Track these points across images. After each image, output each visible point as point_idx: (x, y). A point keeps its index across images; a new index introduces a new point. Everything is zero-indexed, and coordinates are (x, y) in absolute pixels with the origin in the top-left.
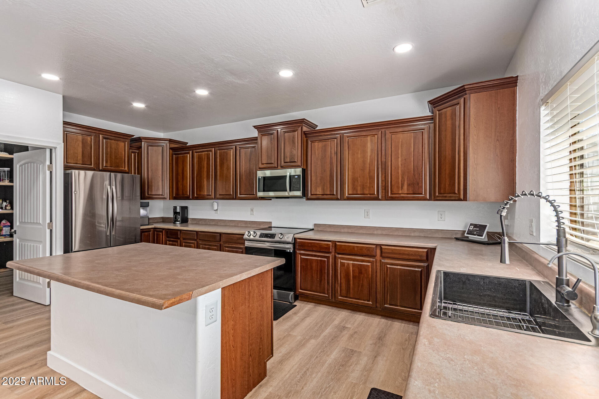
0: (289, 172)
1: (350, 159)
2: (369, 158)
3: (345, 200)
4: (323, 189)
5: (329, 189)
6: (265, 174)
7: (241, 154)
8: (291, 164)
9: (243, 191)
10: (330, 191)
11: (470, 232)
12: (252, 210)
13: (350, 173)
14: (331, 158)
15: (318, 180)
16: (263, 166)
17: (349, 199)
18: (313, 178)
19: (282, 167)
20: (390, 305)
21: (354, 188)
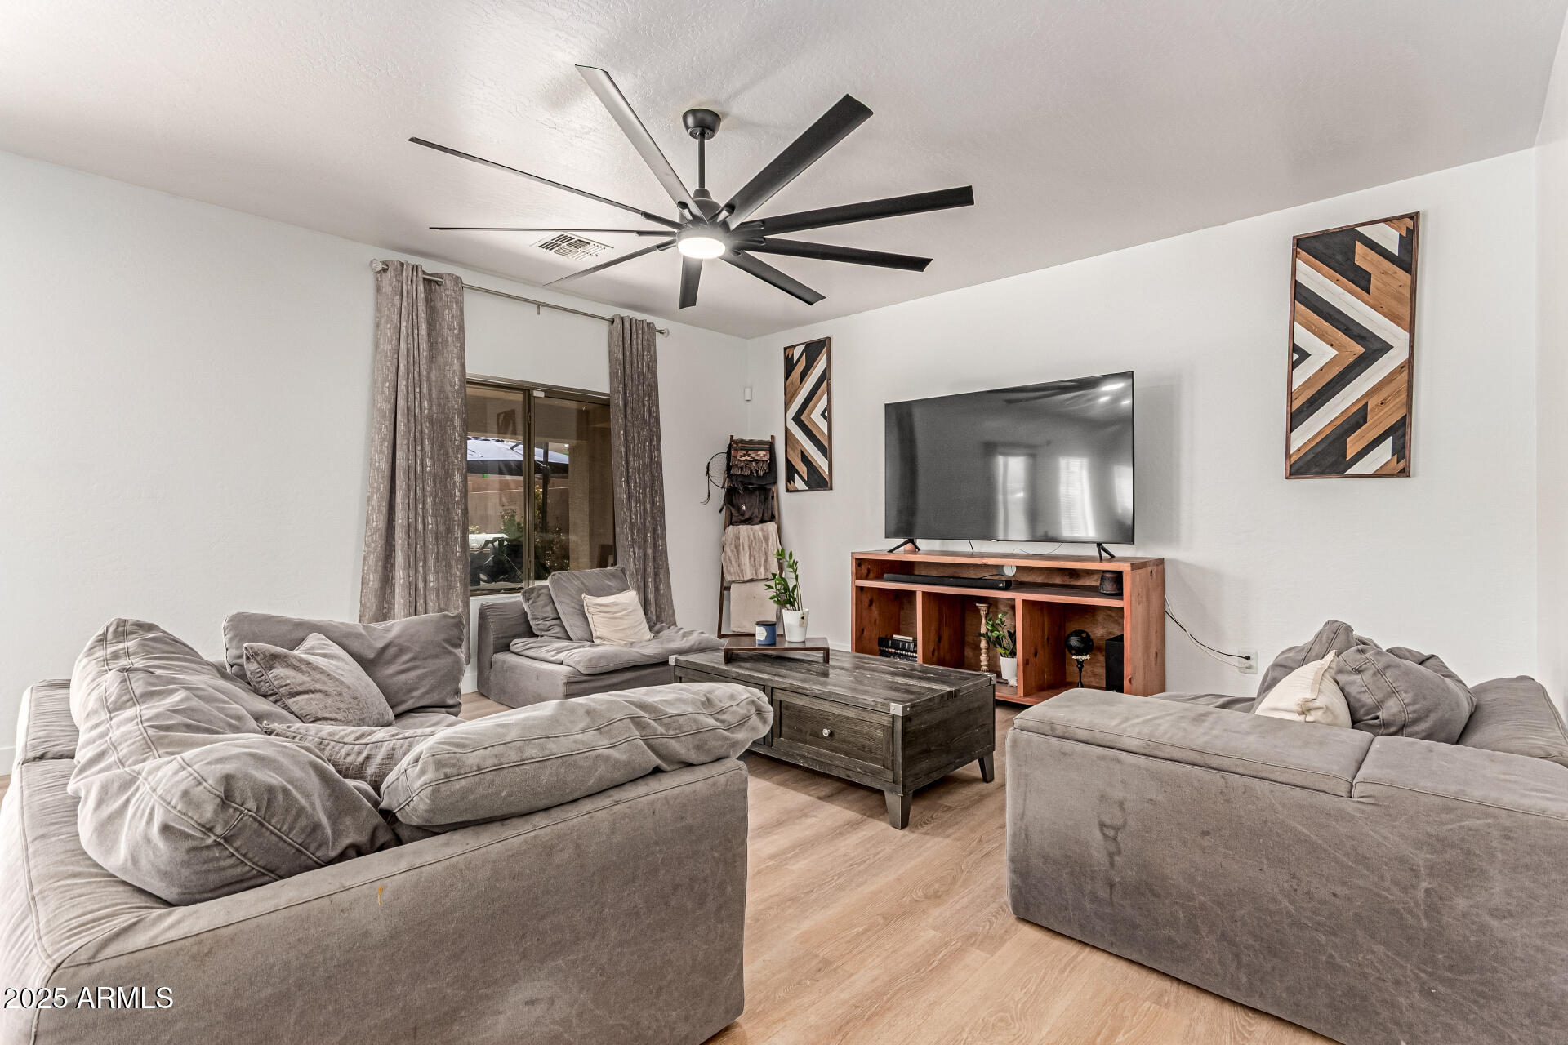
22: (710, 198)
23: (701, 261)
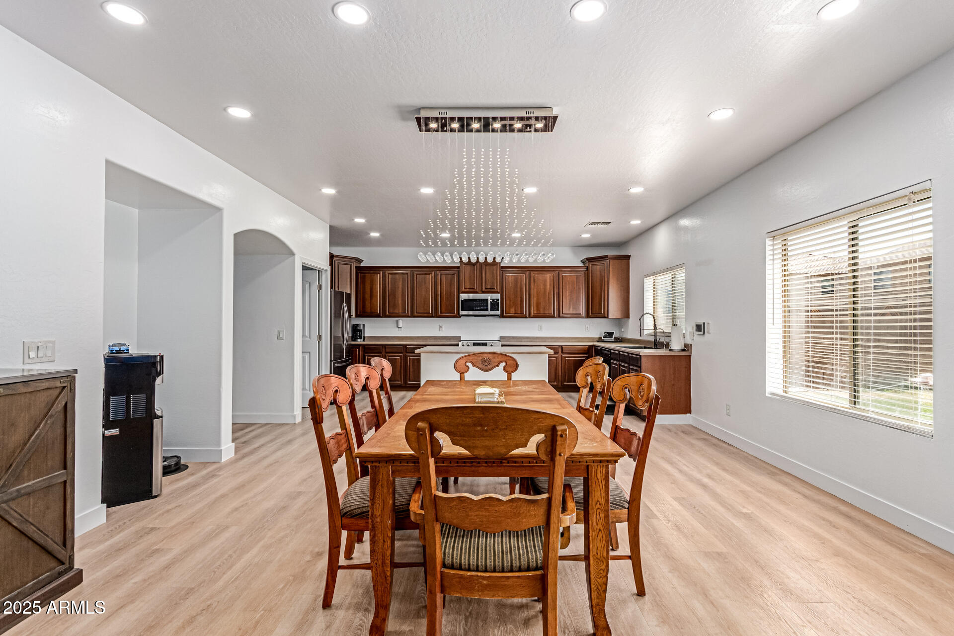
0: (489, 297)
1: (535, 290)
2: (548, 290)
3: (532, 318)
4: (515, 310)
5: (519, 310)
6: (469, 296)
7: (442, 279)
8: (491, 291)
9: (443, 310)
10: (521, 311)
12: (441, 327)
13: (535, 299)
14: (521, 289)
15: (512, 303)
16: (465, 290)
17: (535, 317)
18: (508, 302)
19: (483, 292)
20: (567, 382)
21: (538, 309)
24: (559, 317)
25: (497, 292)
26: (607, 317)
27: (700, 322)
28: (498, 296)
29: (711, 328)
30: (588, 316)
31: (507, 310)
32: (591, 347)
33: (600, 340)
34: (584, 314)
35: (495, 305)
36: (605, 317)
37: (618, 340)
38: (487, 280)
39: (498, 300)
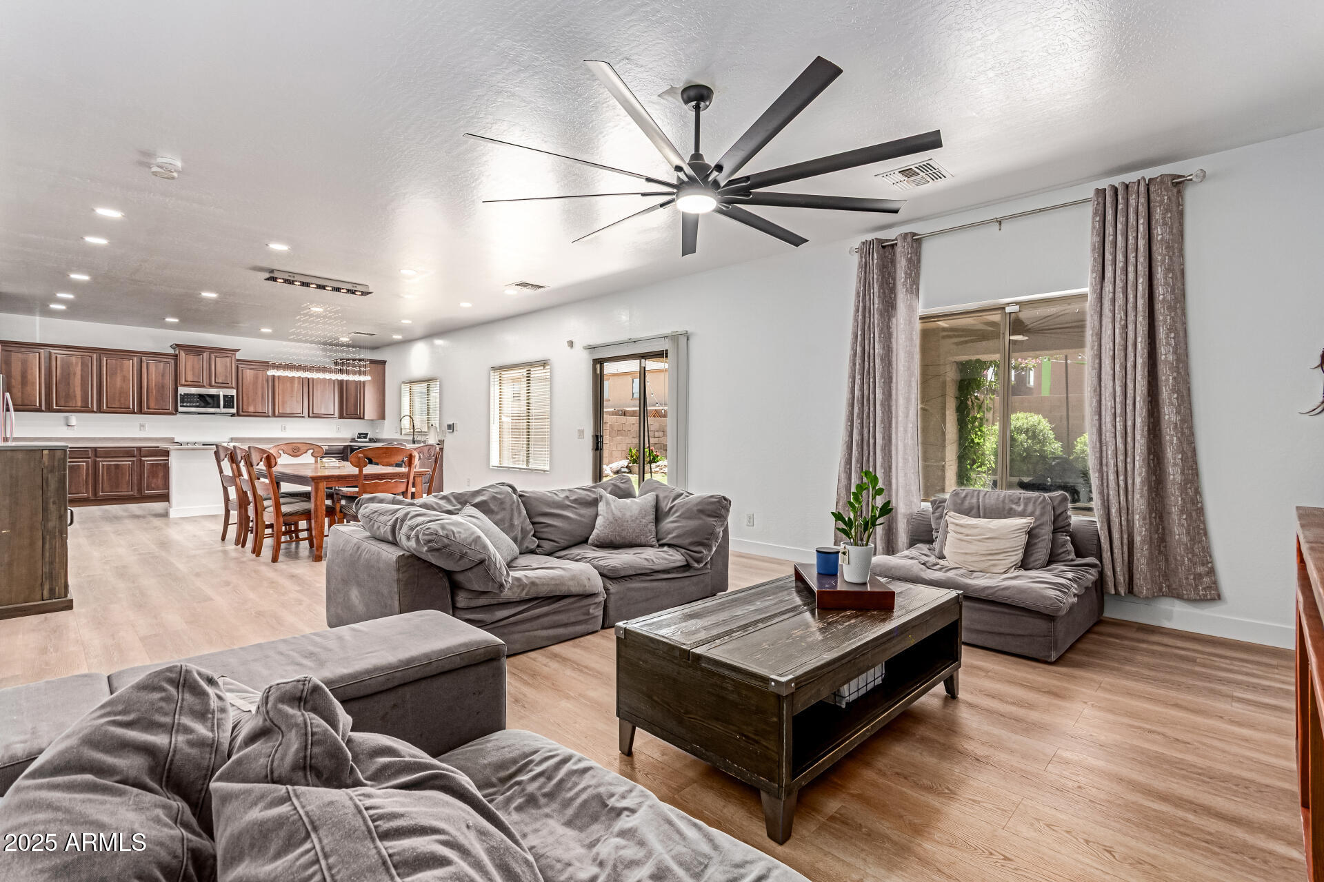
0: (221, 392)
1: (280, 387)
2: (296, 388)
4: (255, 408)
5: (261, 408)
6: (191, 390)
7: (150, 367)
8: (223, 385)
9: (152, 406)
10: (262, 410)
11: (358, 438)
12: (142, 426)
13: (280, 397)
15: (250, 400)
16: (186, 383)
17: (278, 416)
18: (245, 399)
19: (212, 387)
21: (284, 408)
22: (703, 160)
23: (698, 216)
24: (274, 416)
25: (232, 388)
26: (363, 418)
27: (451, 423)
28: (234, 392)
29: (458, 427)
30: (341, 416)
31: (245, 407)
32: (346, 447)
33: (353, 440)
34: (337, 414)
35: (229, 402)
36: (360, 418)
37: (372, 440)
38: (218, 373)
39: (233, 396)
